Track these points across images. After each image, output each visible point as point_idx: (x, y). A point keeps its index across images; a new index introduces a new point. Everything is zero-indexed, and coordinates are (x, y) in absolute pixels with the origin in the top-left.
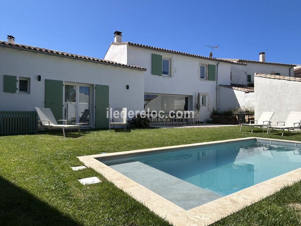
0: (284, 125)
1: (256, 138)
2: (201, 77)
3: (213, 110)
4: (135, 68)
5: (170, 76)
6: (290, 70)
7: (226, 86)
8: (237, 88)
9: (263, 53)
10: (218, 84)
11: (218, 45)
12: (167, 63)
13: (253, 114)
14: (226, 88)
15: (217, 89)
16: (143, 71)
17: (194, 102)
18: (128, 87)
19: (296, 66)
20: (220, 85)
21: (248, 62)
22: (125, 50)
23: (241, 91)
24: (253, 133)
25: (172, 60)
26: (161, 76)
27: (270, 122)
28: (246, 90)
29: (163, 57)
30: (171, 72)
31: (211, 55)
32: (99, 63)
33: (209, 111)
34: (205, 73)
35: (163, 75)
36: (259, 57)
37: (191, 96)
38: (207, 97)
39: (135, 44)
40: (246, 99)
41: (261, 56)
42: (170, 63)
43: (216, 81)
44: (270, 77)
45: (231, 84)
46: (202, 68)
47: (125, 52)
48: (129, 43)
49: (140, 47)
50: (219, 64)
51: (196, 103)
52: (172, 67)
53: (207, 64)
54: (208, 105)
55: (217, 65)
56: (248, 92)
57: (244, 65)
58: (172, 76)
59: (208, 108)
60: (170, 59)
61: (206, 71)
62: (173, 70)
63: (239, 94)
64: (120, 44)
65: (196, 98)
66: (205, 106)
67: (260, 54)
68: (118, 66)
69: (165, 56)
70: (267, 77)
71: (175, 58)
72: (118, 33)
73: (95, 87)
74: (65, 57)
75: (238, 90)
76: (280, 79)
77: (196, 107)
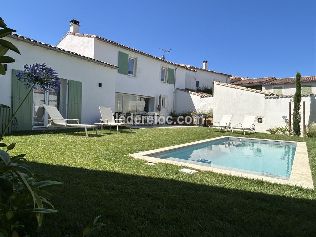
0: (242, 126)
1: (229, 137)
2: (162, 80)
3: (171, 112)
4: (109, 66)
5: (135, 76)
6: (227, 79)
7: (182, 90)
8: (193, 93)
9: (206, 62)
10: (176, 87)
11: (170, 49)
12: (133, 62)
13: (211, 116)
14: (183, 92)
15: (174, 93)
16: (116, 69)
17: (156, 103)
18: (100, 85)
19: (231, 76)
20: (177, 89)
21: (197, 69)
22: (90, 43)
23: (197, 95)
24: (220, 133)
25: (137, 60)
26: (126, 76)
27: (230, 124)
28: (202, 95)
29: (129, 56)
30: (136, 72)
31: (164, 58)
32: (74, 56)
33: (167, 113)
34: (165, 76)
35: (129, 74)
36: (203, 64)
37: (153, 98)
38: (166, 100)
39: (103, 39)
40: (201, 103)
41: (204, 64)
42: (135, 63)
43: (173, 85)
44: (227, 86)
45: (185, 88)
46: (163, 71)
47: (91, 45)
48: (97, 37)
49: (108, 43)
50: (177, 68)
51: (157, 104)
52: (137, 67)
53: (167, 67)
54: (167, 107)
55: (175, 70)
56: (203, 97)
57: (195, 71)
58: (137, 76)
59: (167, 109)
60: (135, 59)
61: (166, 74)
62: (138, 70)
63: (195, 98)
64: (84, 36)
65: (157, 100)
66: (164, 107)
67: (204, 62)
68: (93, 62)
69: (131, 55)
70: (225, 85)
71: (140, 58)
72: (76, 22)
73: (67, 82)
74: (38, 45)
75: (194, 94)
76: (235, 88)
77: (158, 108)
